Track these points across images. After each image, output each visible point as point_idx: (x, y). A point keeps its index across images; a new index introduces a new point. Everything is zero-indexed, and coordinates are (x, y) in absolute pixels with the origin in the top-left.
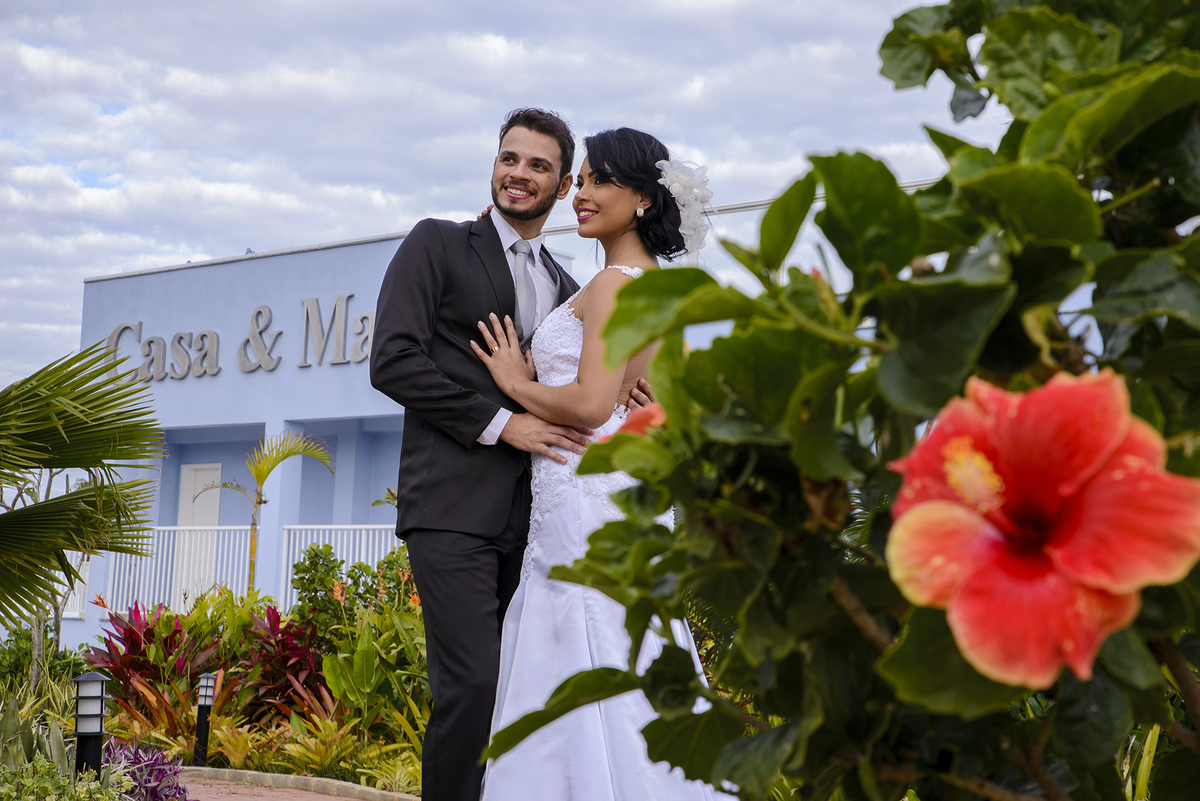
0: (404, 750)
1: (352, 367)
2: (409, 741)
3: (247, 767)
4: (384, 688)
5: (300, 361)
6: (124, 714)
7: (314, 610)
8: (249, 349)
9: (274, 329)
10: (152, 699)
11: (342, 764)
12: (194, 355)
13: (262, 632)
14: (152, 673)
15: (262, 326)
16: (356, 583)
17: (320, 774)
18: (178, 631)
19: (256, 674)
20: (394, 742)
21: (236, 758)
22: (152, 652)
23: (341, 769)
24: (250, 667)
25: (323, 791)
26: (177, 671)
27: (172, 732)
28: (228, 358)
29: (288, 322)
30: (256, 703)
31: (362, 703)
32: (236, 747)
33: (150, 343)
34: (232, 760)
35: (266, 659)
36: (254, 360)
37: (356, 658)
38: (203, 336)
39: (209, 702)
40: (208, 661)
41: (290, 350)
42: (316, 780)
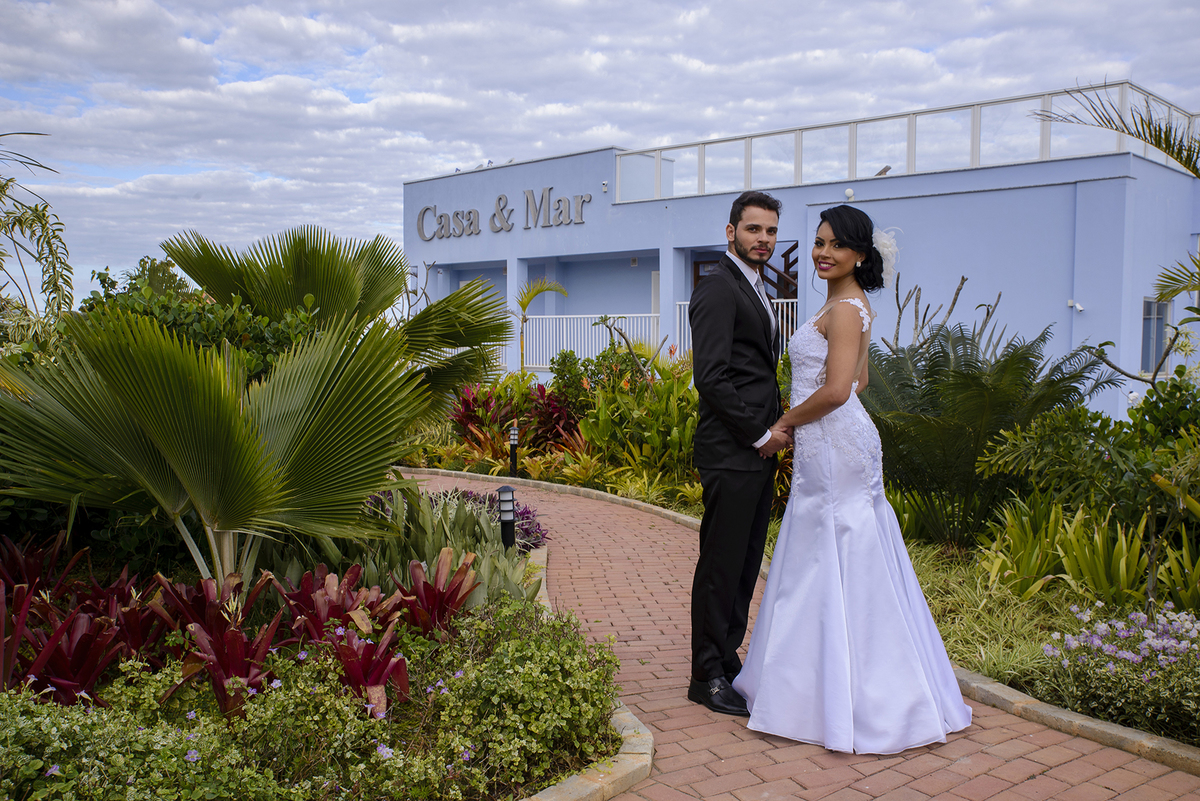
0: (628, 470)
1: (554, 228)
2: (630, 465)
3: (540, 479)
4: (613, 436)
5: (524, 226)
6: (466, 445)
7: (565, 386)
8: (495, 220)
9: (509, 207)
10: (481, 436)
11: (596, 480)
12: (465, 223)
13: (535, 397)
14: (480, 422)
15: (502, 206)
16: (586, 369)
17: (584, 486)
18: (491, 397)
19: (535, 421)
20: (622, 466)
21: (535, 474)
22: (480, 412)
23: (596, 483)
24: (531, 417)
25: (588, 496)
26: (494, 420)
27: (495, 457)
28: (484, 224)
29: (517, 204)
30: (537, 438)
31: (604, 446)
32: (534, 468)
33: (441, 217)
34: (533, 475)
35: (540, 414)
36: (498, 225)
37: (600, 422)
38: (470, 212)
39: (516, 443)
40: (506, 414)
41: (518, 219)
42: (583, 489)
